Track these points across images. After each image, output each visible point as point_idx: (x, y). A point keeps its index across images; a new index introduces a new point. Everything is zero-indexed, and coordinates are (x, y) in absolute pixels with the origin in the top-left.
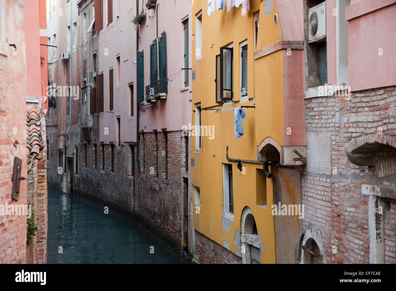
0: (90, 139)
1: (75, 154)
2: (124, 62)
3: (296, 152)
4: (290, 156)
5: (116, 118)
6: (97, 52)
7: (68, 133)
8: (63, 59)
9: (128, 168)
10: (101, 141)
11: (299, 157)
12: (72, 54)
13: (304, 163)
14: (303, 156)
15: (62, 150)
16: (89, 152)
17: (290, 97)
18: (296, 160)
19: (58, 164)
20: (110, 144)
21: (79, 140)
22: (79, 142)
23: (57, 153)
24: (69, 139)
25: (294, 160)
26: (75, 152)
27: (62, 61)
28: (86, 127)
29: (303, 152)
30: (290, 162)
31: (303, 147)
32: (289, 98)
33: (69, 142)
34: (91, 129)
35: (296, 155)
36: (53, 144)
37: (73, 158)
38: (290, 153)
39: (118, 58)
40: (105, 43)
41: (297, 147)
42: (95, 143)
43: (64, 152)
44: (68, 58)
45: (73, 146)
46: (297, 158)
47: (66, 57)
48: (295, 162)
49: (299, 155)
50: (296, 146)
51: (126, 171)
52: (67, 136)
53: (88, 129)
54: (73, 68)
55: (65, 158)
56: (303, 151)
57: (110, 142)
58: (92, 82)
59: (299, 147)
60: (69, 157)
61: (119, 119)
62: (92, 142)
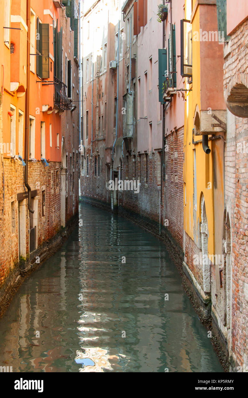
0: (130, 150)
1: (120, 168)
2: (155, 63)
3: (215, 117)
4: (208, 121)
5: (149, 124)
6: (136, 57)
7: (114, 146)
8: (111, 69)
9: (157, 177)
10: (138, 151)
11: (218, 123)
12: (119, 62)
13: (223, 129)
14: (223, 122)
15: (109, 164)
16: (130, 164)
17: (208, 56)
18: (214, 126)
19: (106, 180)
20: (145, 154)
21: (122, 153)
22: (123, 154)
23: (105, 168)
24: (115, 152)
25: (212, 126)
26: (120, 165)
27: (110, 71)
28: (126, 137)
29: (223, 118)
30: (208, 128)
31: (223, 111)
32: (206, 57)
33: (115, 156)
34: (131, 139)
35: (215, 120)
36: (103, 159)
37: (117, 172)
38: (208, 119)
39: (151, 60)
40: (142, 46)
41: (217, 111)
42: (134, 154)
43: (111, 167)
44: (116, 67)
45: (118, 160)
46: (216, 124)
47: (114, 66)
48: (213, 129)
49: (219, 120)
50: (214, 110)
51: (156, 181)
52: (113, 149)
53: (127, 139)
54: (120, 77)
55: (112, 171)
56: (223, 116)
57: (145, 151)
58: (132, 89)
59: (218, 111)
60: (115, 172)
61: (151, 125)
62: (132, 153)
